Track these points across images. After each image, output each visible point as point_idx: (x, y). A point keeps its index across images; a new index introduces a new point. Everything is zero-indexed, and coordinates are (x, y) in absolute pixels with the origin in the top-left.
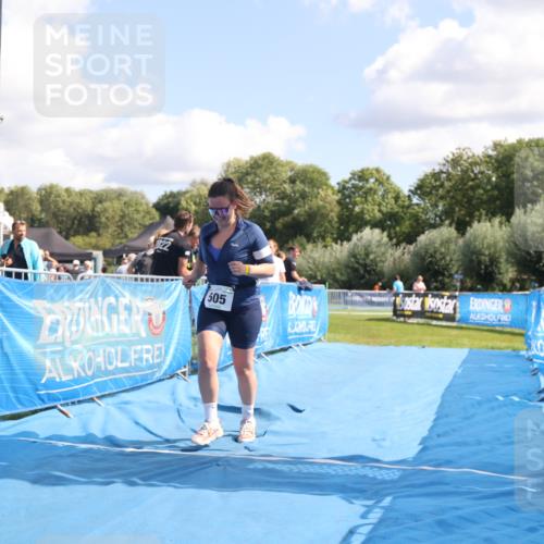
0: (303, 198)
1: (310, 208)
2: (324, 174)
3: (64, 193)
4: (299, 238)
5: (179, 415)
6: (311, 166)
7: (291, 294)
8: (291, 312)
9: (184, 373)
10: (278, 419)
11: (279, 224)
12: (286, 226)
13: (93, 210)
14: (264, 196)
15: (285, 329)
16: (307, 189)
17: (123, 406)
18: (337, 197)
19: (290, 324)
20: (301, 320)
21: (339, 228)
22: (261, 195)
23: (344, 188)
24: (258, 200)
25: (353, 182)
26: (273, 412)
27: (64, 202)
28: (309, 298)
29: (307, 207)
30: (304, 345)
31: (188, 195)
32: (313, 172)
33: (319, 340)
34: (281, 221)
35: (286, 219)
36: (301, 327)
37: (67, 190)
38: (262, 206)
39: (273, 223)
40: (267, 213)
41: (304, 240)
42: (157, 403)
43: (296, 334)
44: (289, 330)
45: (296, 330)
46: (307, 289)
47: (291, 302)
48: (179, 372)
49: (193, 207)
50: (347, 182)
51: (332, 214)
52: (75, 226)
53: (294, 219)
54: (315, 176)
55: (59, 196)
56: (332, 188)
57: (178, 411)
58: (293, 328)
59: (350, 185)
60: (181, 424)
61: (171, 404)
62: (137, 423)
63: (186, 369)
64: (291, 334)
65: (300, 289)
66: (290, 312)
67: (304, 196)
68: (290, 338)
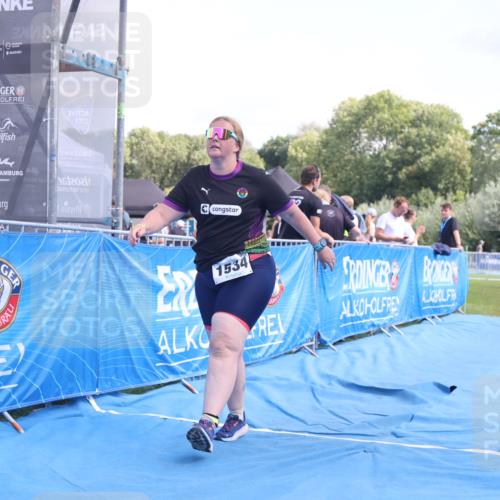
0: (430, 145)
1: (437, 156)
2: (455, 116)
3: (157, 139)
4: (424, 191)
5: (314, 395)
6: (438, 106)
7: (426, 258)
8: (427, 278)
9: (311, 346)
10: (422, 402)
11: (402, 175)
12: (409, 177)
13: (188, 157)
14: (384, 142)
15: (418, 299)
16: (433, 133)
17: (251, 382)
18: (470, 143)
19: (424, 292)
20: (438, 288)
21: (472, 179)
22: (381, 139)
23: (480, 132)
24: (378, 145)
25: (490, 125)
26: (418, 394)
27: (157, 149)
28: (447, 263)
29: (433, 155)
30: (440, 317)
31: (296, 141)
32: (442, 114)
33: (456, 311)
34: (404, 170)
35: (410, 168)
36: (437, 296)
37: (161, 135)
38: (384, 153)
39: (395, 174)
40: (388, 164)
41: (431, 193)
42: (288, 380)
43: (431, 304)
44: (424, 299)
45: (432, 299)
46: (445, 253)
47: (426, 268)
48: (305, 345)
49: (305, 155)
50: (483, 126)
51: (464, 163)
52: (170, 175)
53: (419, 168)
54: (444, 118)
55: (152, 143)
56: (466, 132)
57: (313, 390)
58: (427, 298)
59: (486, 129)
60: (316, 404)
61: (302, 381)
62: (269, 402)
63: (313, 343)
64: (425, 305)
65: (436, 253)
66: (425, 280)
67: (431, 142)
68: (424, 308)
